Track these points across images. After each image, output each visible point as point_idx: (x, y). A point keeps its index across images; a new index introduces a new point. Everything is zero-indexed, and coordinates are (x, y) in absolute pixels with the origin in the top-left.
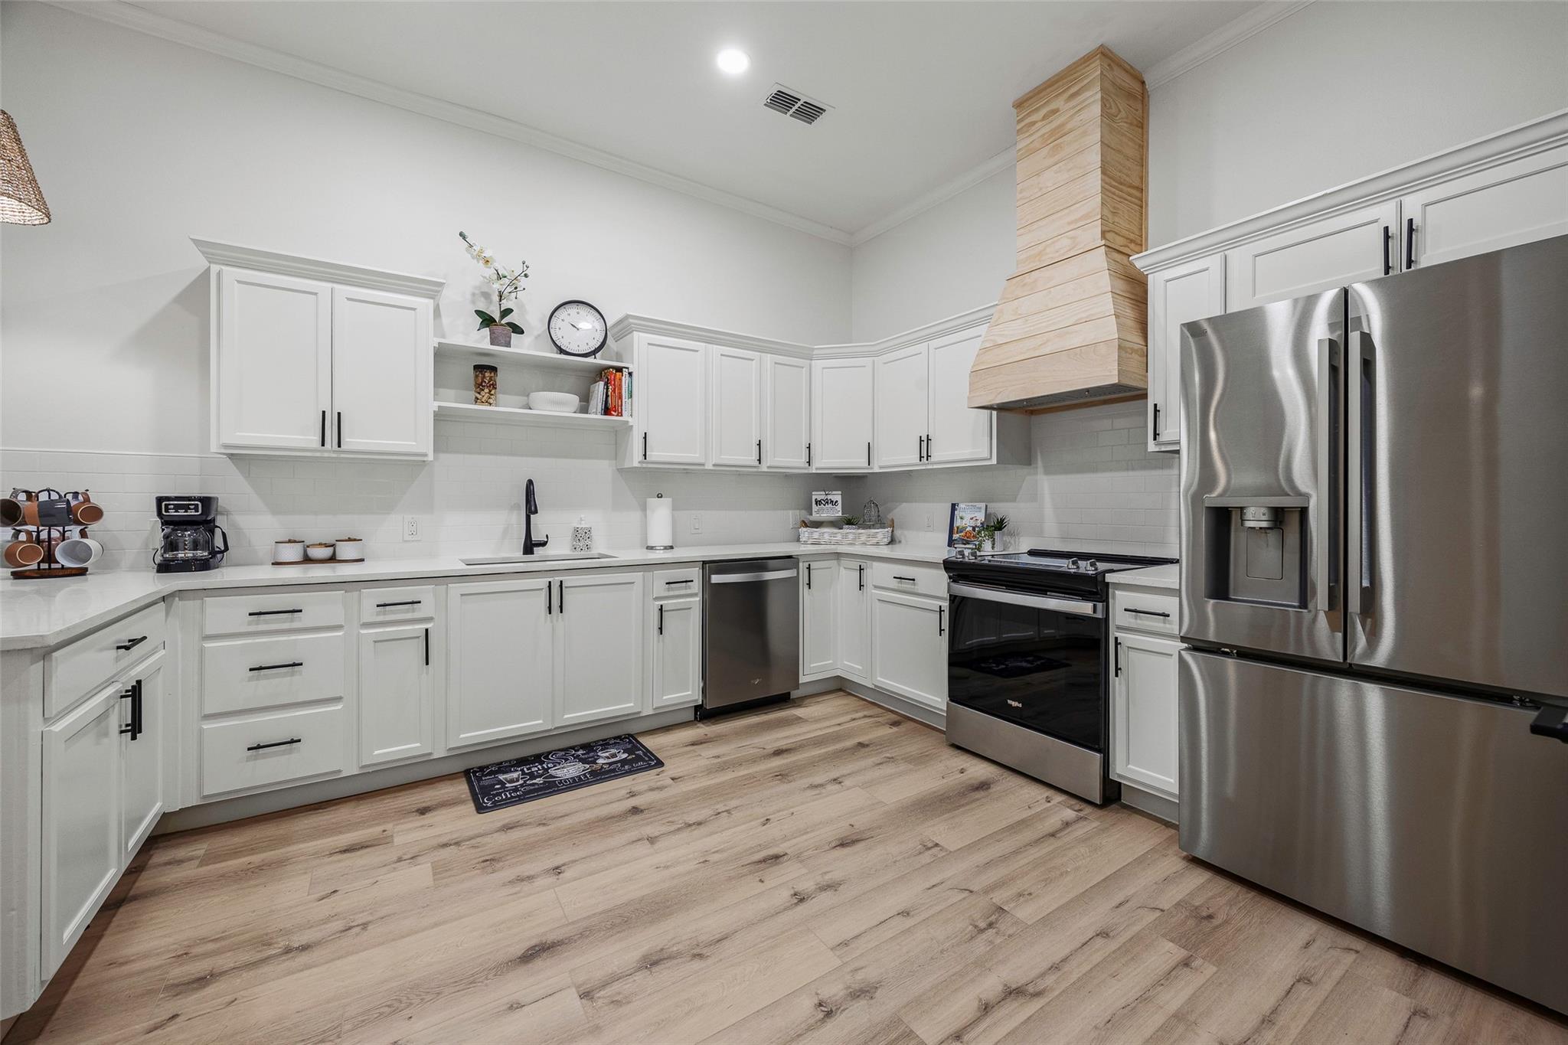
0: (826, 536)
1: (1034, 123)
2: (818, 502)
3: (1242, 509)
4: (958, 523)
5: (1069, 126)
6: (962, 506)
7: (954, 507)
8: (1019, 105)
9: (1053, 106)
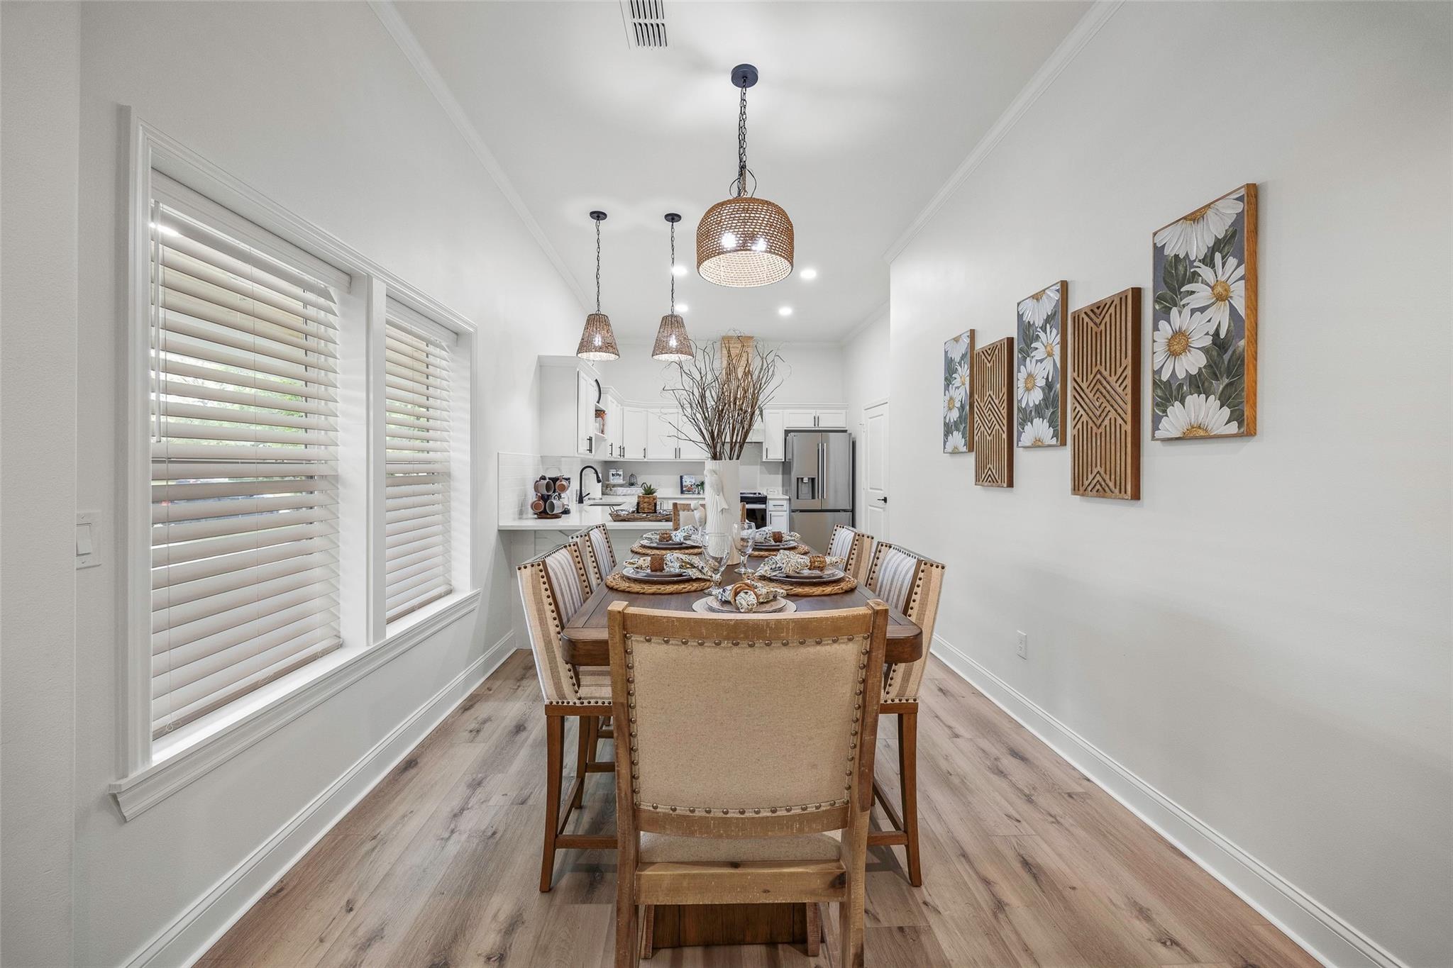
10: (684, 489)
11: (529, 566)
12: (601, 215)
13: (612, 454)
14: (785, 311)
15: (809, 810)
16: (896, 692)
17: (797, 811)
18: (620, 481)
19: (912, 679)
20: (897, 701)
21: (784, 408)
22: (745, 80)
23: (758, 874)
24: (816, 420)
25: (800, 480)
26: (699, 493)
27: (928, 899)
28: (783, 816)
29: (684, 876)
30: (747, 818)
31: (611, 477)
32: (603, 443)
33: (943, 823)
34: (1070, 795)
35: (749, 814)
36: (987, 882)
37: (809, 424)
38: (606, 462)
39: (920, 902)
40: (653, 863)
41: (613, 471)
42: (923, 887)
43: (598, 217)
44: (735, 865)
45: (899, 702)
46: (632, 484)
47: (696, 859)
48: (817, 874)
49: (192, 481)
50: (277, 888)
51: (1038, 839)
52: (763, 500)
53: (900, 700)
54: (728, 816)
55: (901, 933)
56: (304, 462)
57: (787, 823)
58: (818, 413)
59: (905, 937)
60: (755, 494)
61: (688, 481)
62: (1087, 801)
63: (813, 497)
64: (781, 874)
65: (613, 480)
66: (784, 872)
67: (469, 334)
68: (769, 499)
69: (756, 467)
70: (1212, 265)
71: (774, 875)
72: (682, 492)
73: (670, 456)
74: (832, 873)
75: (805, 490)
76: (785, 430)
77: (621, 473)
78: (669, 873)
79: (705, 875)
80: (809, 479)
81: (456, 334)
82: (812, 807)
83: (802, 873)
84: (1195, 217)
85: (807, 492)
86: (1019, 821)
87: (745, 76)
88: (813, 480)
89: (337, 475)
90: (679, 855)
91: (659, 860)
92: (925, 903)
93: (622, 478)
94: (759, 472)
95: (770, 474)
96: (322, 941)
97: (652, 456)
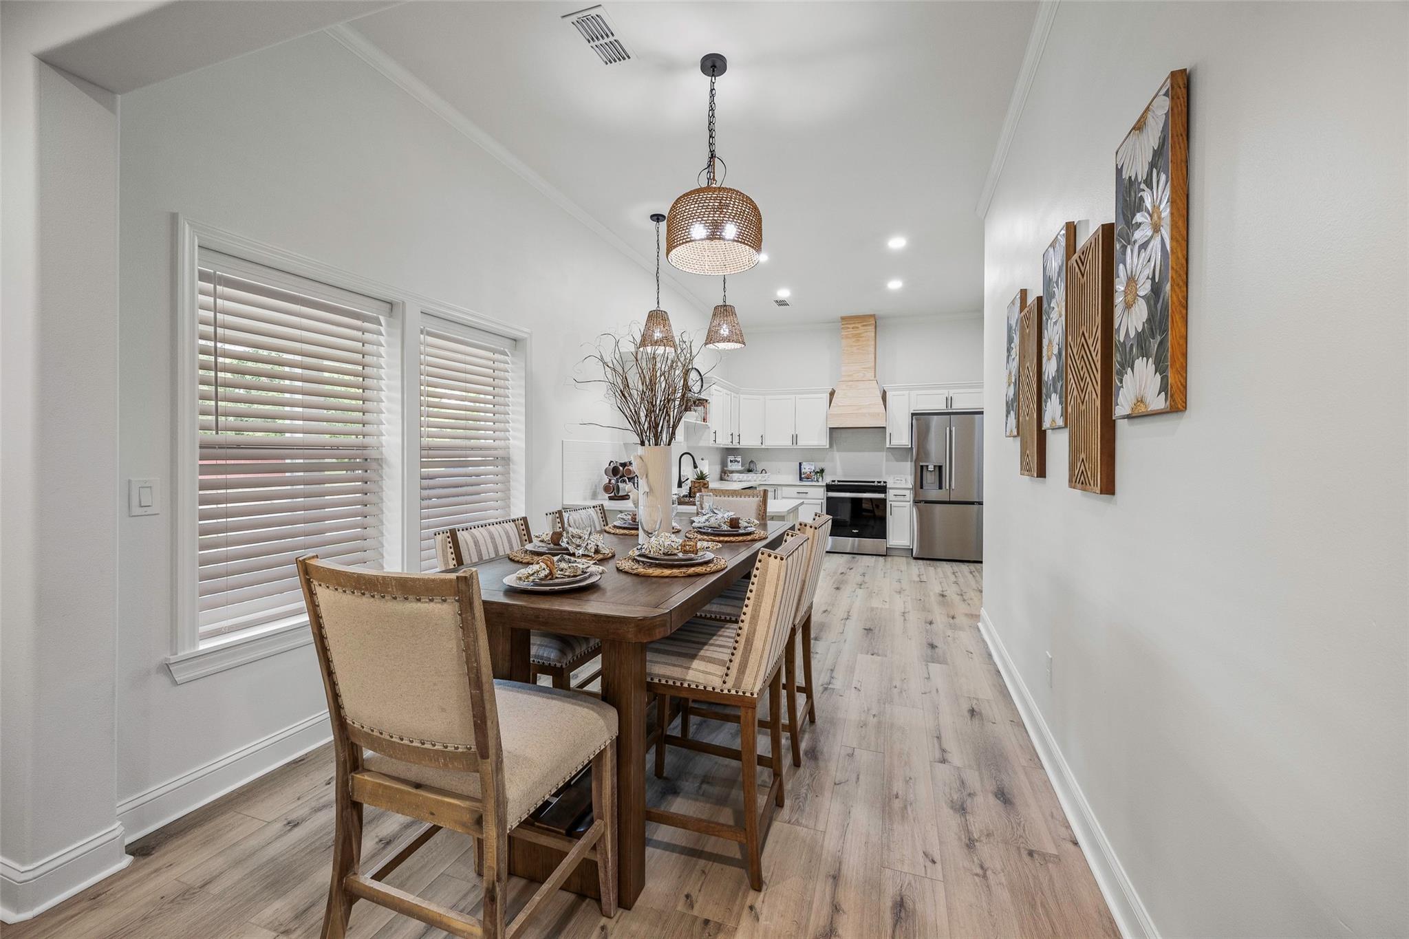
0: (745, 477)
1: (849, 328)
2: (731, 461)
3: (927, 466)
4: (803, 471)
5: (862, 335)
6: (804, 463)
7: (800, 464)
8: (843, 318)
9: (857, 325)
10: (803, 476)
11: (441, 533)
12: (660, 217)
13: (732, 442)
14: (895, 285)
15: (449, 749)
16: (733, 683)
17: (439, 747)
18: (738, 467)
19: (748, 671)
20: (733, 692)
21: (911, 389)
22: (713, 69)
23: (427, 797)
24: (949, 401)
25: (925, 468)
26: (818, 481)
27: (758, 905)
28: (429, 749)
29: (380, 785)
30: (405, 745)
31: (729, 464)
32: (707, 430)
33: (841, 842)
34: (1031, 854)
35: (406, 742)
36: (836, 908)
37: (941, 406)
38: (727, 449)
39: (748, 903)
40: (369, 771)
41: (731, 458)
42: (762, 894)
43: (658, 219)
44: (418, 786)
45: (735, 693)
46: (750, 471)
47: (394, 774)
48: (467, 808)
49: (288, 461)
50: (301, 758)
51: (940, 887)
52: (882, 489)
53: (737, 692)
54: (392, 740)
55: (703, 925)
56: (355, 448)
57: (434, 756)
58: (952, 393)
59: (704, 929)
60: (874, 482)
61: (807, 468)
62: (1050, 865)
63: (940, 487)
64: (443, 802)
65: (731, 467)
66: (444, 801)
67: (523, 340)
68: (890, 488)
69: (882, 453)
70: (1150, 186)
71: (438, 801)
72: (801, 479)
73: (787, 443)
74: (476, 811)
75: (930, 478)
76: (912, 414)
77: (739, 459)
78: (372, 780)
79: (392, 788)
80: (935, 466)
81: (515, 340)
82: (451, 747)
83: (456, 806)
84: (1139, 126)
85: (933, 481)
86: (934, 862)
87: (714, 65)
88: (940, 468)
89: (382, 459)
90: (385, 770)
91: (373, 769)
92: (751, 908)
93: (740, 464)
94: (884, 459)
95: (897, 461)
96: (299, 799)
97: (769, 443)
